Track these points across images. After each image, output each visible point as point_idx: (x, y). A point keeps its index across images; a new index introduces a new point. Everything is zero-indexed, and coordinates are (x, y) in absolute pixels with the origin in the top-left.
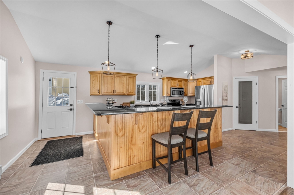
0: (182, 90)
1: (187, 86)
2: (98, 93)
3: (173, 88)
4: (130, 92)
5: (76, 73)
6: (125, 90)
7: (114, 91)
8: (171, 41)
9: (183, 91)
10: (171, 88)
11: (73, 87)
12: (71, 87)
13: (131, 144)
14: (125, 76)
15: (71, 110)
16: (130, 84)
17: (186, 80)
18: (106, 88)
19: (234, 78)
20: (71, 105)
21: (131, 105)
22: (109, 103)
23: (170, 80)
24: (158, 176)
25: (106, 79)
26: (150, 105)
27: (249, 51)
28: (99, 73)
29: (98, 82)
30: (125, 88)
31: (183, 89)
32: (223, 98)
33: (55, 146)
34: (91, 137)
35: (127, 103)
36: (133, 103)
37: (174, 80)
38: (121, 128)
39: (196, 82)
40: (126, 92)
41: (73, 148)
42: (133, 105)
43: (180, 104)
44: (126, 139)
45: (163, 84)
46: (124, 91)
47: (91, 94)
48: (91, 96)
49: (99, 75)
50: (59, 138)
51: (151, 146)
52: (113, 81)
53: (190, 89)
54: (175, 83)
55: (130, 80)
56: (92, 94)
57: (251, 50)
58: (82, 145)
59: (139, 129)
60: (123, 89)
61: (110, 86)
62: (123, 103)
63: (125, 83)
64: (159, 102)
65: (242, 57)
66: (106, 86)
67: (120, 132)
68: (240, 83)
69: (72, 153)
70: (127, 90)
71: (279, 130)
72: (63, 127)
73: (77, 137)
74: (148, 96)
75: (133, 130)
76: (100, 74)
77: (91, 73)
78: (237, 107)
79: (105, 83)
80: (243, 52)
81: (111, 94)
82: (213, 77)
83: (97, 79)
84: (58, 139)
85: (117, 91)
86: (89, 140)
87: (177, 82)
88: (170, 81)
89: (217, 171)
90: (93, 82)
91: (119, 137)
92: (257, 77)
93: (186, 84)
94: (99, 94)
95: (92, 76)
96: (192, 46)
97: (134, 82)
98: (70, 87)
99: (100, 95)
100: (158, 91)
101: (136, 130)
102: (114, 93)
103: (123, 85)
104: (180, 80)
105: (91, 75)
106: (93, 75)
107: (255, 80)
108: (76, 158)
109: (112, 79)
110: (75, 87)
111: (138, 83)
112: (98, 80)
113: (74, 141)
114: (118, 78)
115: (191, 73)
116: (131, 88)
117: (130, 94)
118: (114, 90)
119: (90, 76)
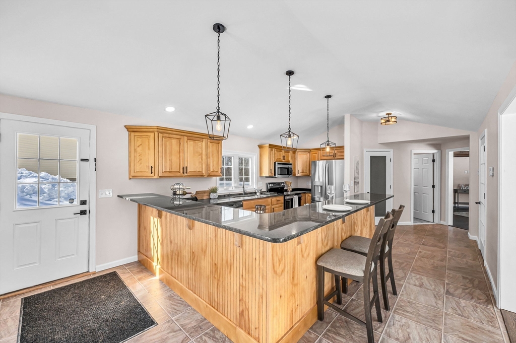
0: (290, 166)
1: (295, 159)
2: (152, 172)
3: (278, 164)
4: (213, 172)
5: (93, 128)
6: (204, 166)
7: (185, 169)
8: (304, 84)
9: (291, 168)
10: (275, 163)
11: (87, 160)
12: (82, 160)
13: (293, 284)
14: (204, 140)
15: (83, 213)
16: (213, 155)
17: (294, 151)
18: (168, 162)
19: (365, 150)
20: (83, 203)
21: (213, 196)
22: (175, 194)
23: (274, 149)
24: (342, 335)
25: (168, 143)
26: (242, 194)
27: (391, 114)
28: (151, 130)
29: (149, 149)
30: (203, 162)
31: (291, 164)
32: (355, 180)
33: (58, 311)
34: (139, 270)
35: (204, 192)
36: (214, 191)
37: (279, 150)
38: (280, 257)
39: (308, 154)
40: (207, 170)
41: (111, 306)
42: (215, 194)
43: (285, 189)
44: (287, 277)
45: (261, 156)
46: (202, 169)
47: (133, 174)
48: (130, 179)
49: (152, 135)
50: (53, 285)
51: (315, 279)
52: (182, 148)
53: (299, 165)
54: (280, 156)
55: (212, 147)
56: (135, 175)
57: (395, 113)
58: (130, 295)
59: (302, 251)
60: (201, 166)
61: (175, 159)
62: (197, 193)
63: (204, 153)
64: (255, 188)
65: (383, 121)
66: (168, 158)
67: (279, 265)
68: (372, 158)
69: (123, 323)
70: (208, 166)
71: (414, 222)
72: (60, 257)
73: (105, 276)
74: (238, 177)
75: (294, 256)
76: (156, 133)
77: (131, 129)
78: (368, 193)
79: (166, 153)
80: (383, 114)
81: (179, 174)
82: (343, 147)
83: (147, 143)
84: (52, 288)
85: (189, 170)
86: (140, 279)
87: (283, 153)
88: (273, 151)
89: (409, 302)
90: (139, 150)
91: (278, 277)
92: (392, 151)
93: (294, 157)
94: (153, 175)
95: (135, 136)
96: (328, 97)
97: (219, 151)
98: (78, 159)
99: (154, 177)
100: (253, 168)
101: (299, 256)
102: (184, 173)
103: (200, 156)
104: (287, 150)
105: (133, 134)
106: (137, 134)
107: (389, 154)
108: (141, 334)
109: (180, 144)
110: (94, 160)
111: (225, 152)
112: (149, 145)
113: (103, 287)
114: (191, 143)
115: (328, 141)
116: (215, 163)
117: (213, 174)
118: (183, 168)
119: (129, 135)
